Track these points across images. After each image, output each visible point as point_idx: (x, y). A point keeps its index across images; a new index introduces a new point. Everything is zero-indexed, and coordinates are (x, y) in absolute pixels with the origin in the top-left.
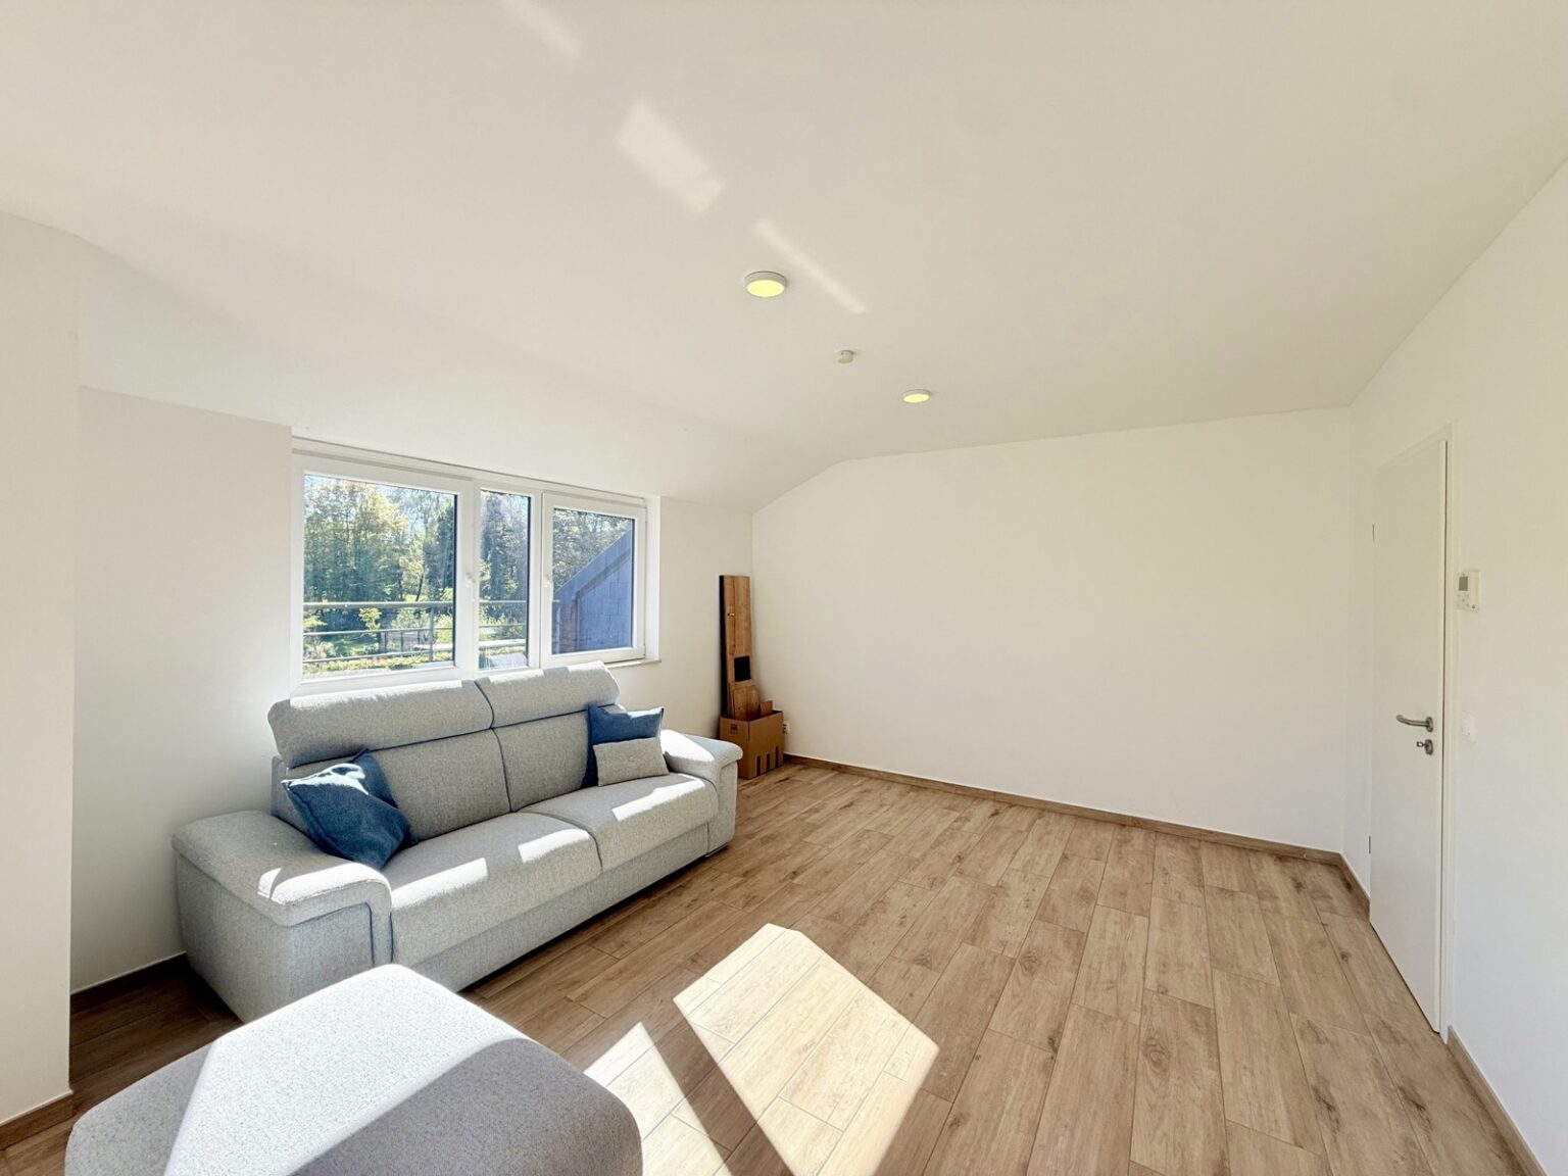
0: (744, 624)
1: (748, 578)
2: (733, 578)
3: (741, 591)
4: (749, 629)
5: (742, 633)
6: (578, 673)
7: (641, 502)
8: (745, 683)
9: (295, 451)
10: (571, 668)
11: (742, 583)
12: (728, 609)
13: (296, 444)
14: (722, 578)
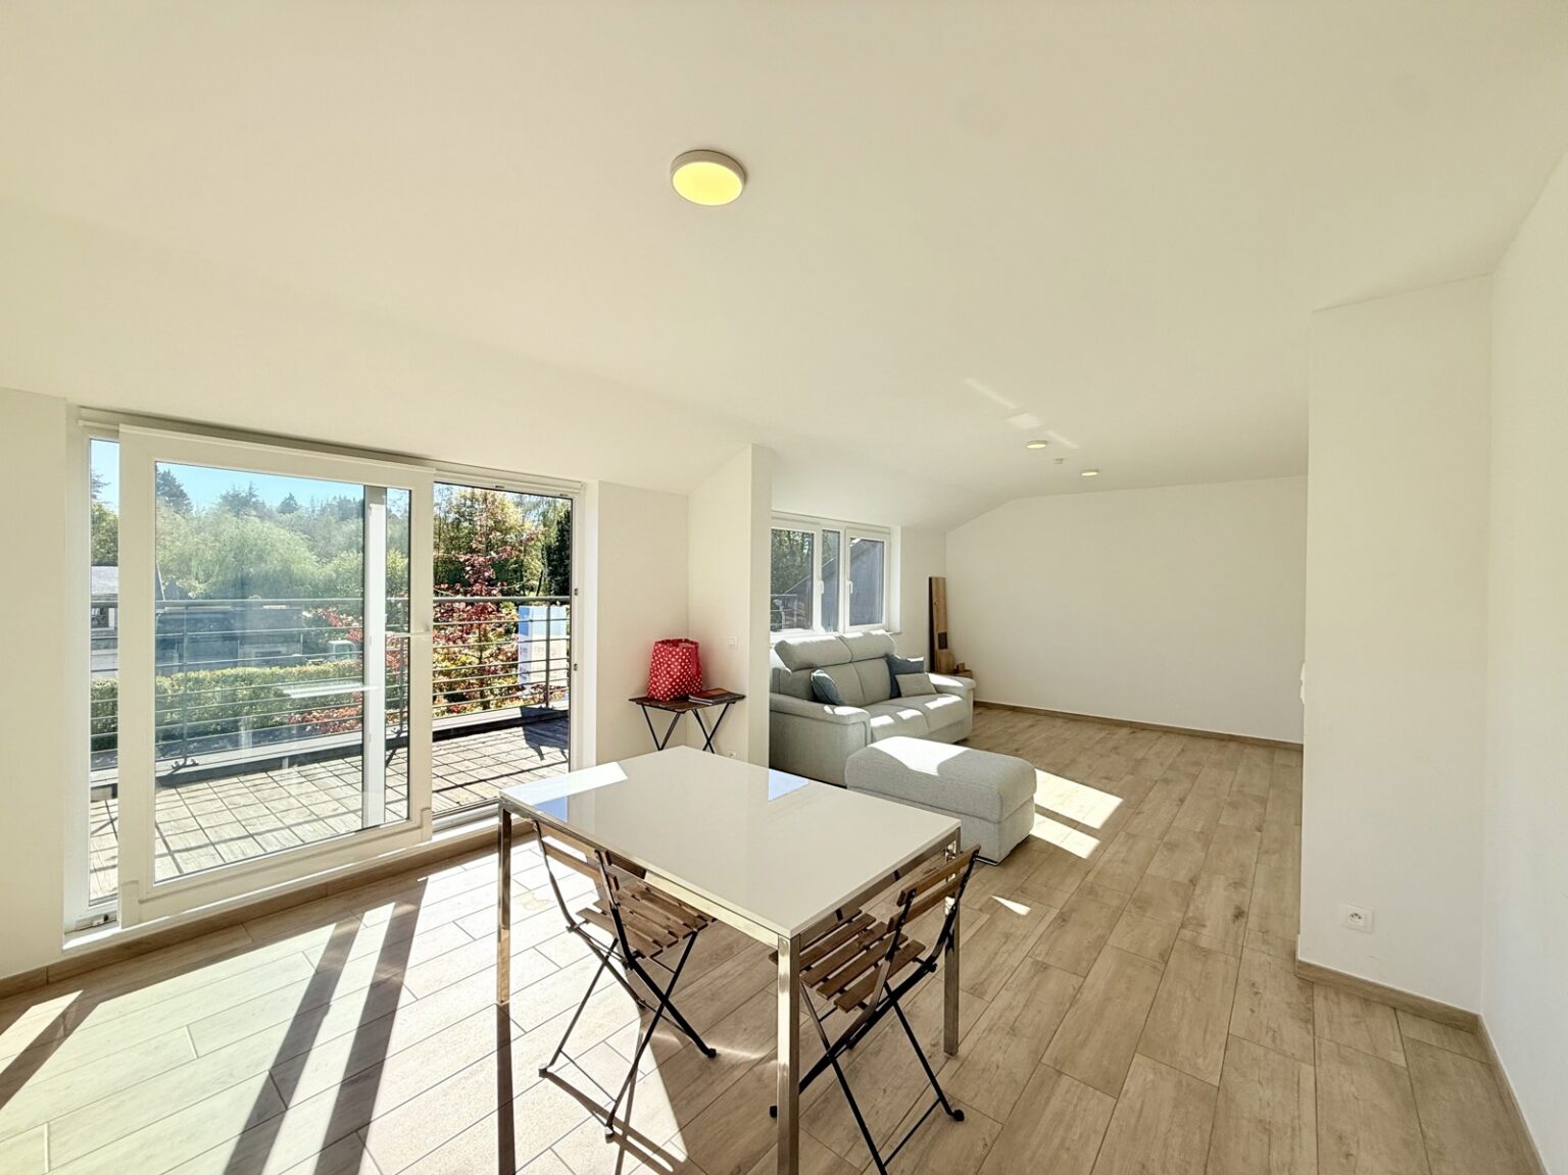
0: (942, 611)
1: (944, 579)
2: (937, 579)
3: (941, 586)
4: (945, 613)
5: (942, 615)
6: (877, 635)
7: (887, 531)
8: (944, 650)
9: (773, 518)
10: (874, 633)
11: (941, 581)
12: (934, 601)
13: (774, 514)
14: (930, 579)
